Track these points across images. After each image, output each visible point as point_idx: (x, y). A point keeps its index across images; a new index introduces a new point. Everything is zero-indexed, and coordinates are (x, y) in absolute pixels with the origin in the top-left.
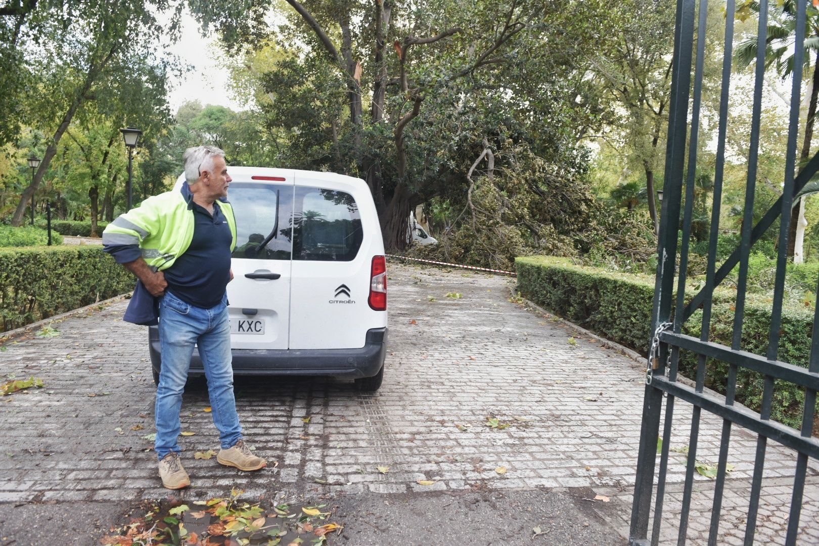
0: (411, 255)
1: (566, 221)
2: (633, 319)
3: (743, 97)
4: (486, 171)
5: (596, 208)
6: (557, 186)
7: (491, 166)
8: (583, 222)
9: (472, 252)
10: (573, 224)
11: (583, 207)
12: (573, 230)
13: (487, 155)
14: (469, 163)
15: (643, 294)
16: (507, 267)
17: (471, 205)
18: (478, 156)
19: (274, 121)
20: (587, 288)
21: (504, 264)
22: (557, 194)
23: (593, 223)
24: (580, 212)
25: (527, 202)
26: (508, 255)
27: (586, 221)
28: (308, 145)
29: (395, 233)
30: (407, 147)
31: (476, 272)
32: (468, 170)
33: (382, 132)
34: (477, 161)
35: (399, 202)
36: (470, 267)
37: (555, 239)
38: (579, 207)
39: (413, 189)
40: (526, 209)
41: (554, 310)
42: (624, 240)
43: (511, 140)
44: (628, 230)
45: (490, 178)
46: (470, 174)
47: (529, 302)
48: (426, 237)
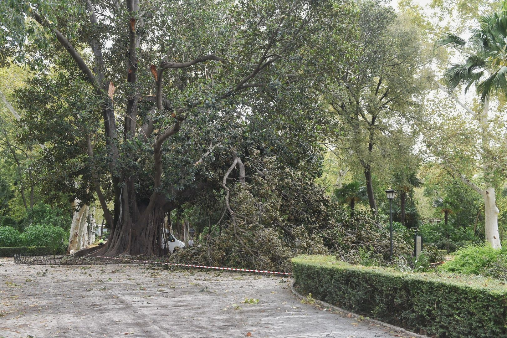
0: (174, 261)
1: (309, 221)
2: (456, 317)
3: (434, 108)
4: (239, 179)
5: (333, 207)
6: (298, 189)
7: (243, 174)
8: (323, 220)
9: (234, 254)
10: (314, 222)
11: (323, 207)
12: (315, 228)
13: (238, 165)
14: (221, 172)
15: (466, 294)
16: (271, 267)
17: (230, 210)
18: (229, 166)
19: (27, 136)
20: (396, 289)
21: (267, 264)
22: (298, 196)
23: (332, 221)
24: (320, 212)
25: (278, 205)
26: (270, 256)
27: (326, 219)
28: (60, 159)
29: (151, 239)
30: (165, 159)
31: (243, 273)
32: (222, 178)
33: (140, 146)
34: (230, 170)
35: (154, 209)
36: (234, 269)
37: (307, 238)
38: (318, 207)
39: (170, 197)
40: (278, 213)
41: (354, 309)
42: (360, 235)
43: (258, 151)
44: (362, 225)
45: (243, 184)
46: (225, 182)
47: (322, 302)
48: (174, 241)
